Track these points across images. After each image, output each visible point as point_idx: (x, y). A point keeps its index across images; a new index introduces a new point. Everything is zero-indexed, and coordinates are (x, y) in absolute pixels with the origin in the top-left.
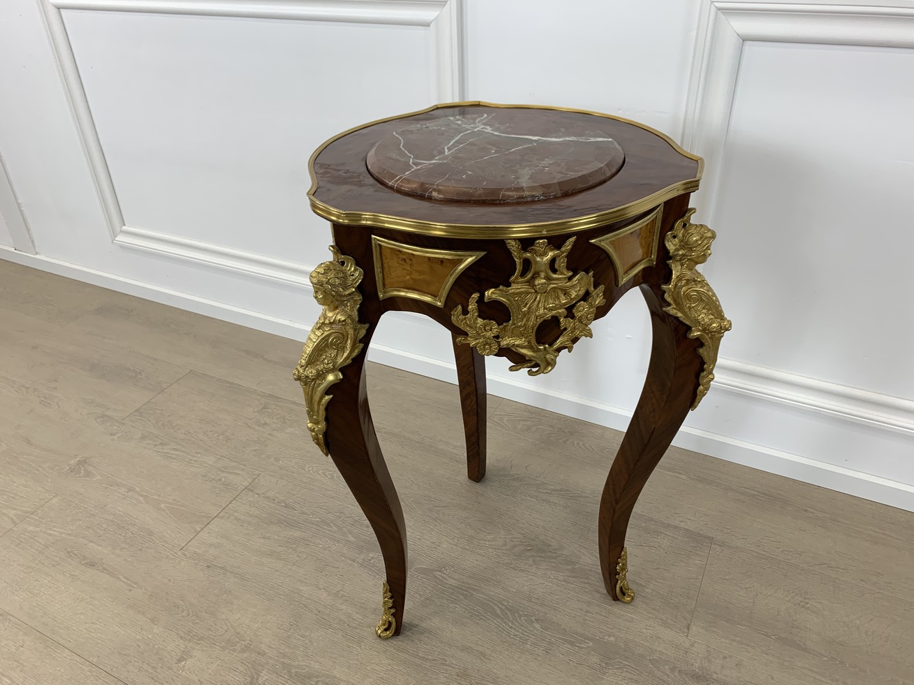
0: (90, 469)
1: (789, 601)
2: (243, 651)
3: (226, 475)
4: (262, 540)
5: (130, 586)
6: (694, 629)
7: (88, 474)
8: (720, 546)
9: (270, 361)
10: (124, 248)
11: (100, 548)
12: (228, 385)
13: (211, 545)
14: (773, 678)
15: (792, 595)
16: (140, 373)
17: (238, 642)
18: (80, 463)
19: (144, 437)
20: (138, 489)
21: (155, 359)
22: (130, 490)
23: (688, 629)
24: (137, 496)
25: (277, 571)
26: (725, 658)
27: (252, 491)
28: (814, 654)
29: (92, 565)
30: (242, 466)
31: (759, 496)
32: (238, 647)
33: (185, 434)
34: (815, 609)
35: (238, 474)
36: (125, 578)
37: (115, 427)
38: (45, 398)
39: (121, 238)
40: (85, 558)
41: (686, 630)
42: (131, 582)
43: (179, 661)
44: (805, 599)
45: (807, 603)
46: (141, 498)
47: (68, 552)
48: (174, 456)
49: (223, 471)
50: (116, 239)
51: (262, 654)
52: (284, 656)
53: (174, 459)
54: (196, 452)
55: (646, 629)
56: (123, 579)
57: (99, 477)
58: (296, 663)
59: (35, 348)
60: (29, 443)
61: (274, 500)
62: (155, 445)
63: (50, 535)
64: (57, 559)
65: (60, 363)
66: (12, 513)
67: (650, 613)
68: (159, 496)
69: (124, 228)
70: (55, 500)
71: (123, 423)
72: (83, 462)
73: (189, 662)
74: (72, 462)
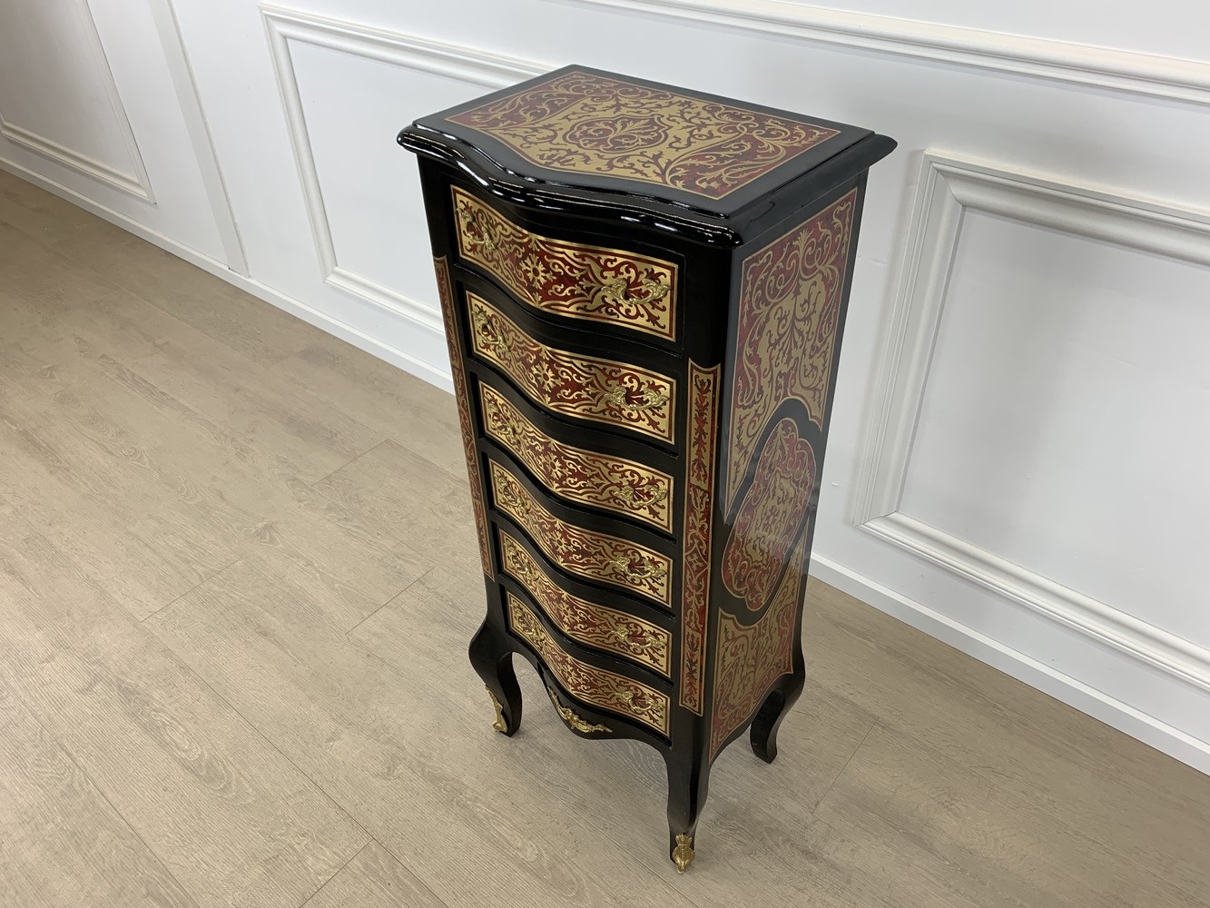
0: (274, 535)
1: (933, 798)
2: (386, 743)
3: (400, 562)
4: (423, 638)
5: (295, 661)
6: (822, 806)
7: (272, 541)
8: (883, 728)
10: (336, 289)
11: (274, 619)
12: (421, 462)
13: (375, 634)
14: (884, 870)
15: (940, 793)
16: (336, 435)
17: (382, 734)
18: (266, 527)
19: (329, 509)
20: (316, 565)
21: (353, 421)
22: (309, 563)
23: (816, 805)
24: (313, 571)
25: (431, 671)
26: (843, 841)
27: (424, 584)
28: (937, 856)
29: (265, 634)
30: (419, 556)
31: (949, 681)
32: (382, 738)
33: (370, 511)
34: (958, 812)
35: (412, 563)
36: (292, 652)
37: (303, 493)
38: (242, 450)
39: (332, 279)
40: (259, 626)
41: (813, 807)
42: (298, 658)
43: (329, 740)
44: (952, 799)
45: (952, 804)
46: (318, 575)
47: (246, 619)
48: (355, 534)
49: (400, 558)
50: (328, 279)
51: (403, 749)
52: (421, 755)
53: (355, 537)
54: (378, 534)
55: (774, 798)
56: (290, 653)
57: (281, 546)
58: (430, 764)
59: (237, 390)
60: (222, 497)
61: (442, 597)
62: (339, 520)
63: (231, 597)
64: (236, 623)
65: (260, 411)
66: (200, 570)
67: (783, 783)
68: (335, 575)
69: (337, 269)
70: (239, 563)
71: (311, 490)
72: (268, 527)
73: (337, 743)
74: (259, 525)
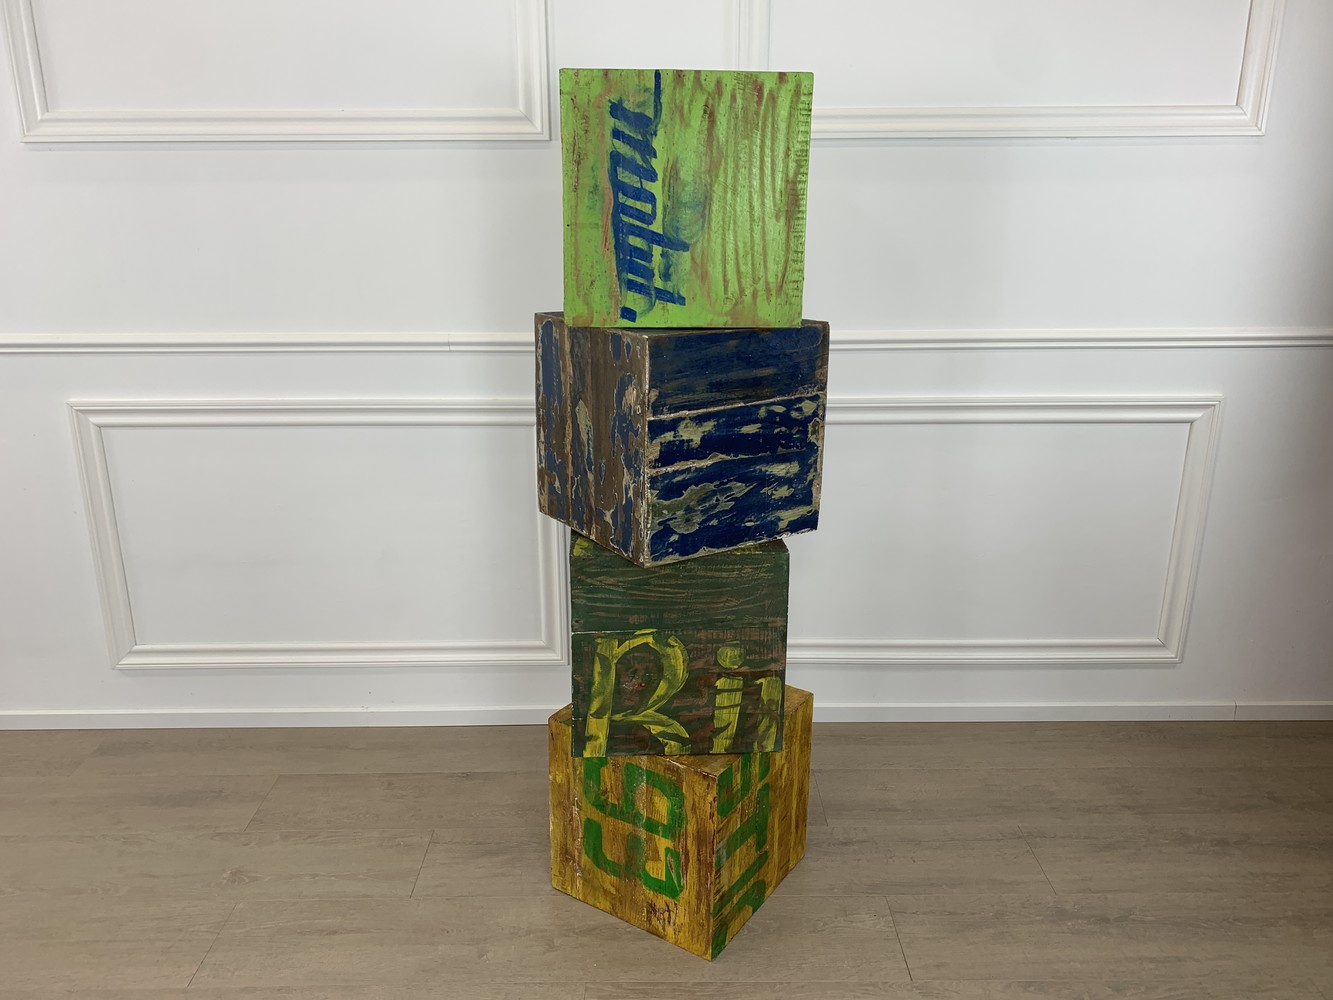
0: (253, 875)
1: (876, 789)
2: (527, 934)
3: (401, 839)
4: (479, 870)
7: (254, 878)
9: (358, 749)
10: (129, 670)
11: (330, 920)
13: (436, 886)
14: (886, 830)
15: (876, 786)
16: (221, 791)
17: (518, 932)
18: (234, 874)
19: (285, 837)
20: (322, 873)
21: (226, 777)
24: (326, 878)
26: (855, 829)
27: (438, 842)
28: (902, 811)
29: (335, 933)
30: (411, 830)
32: (521, 934)
33: (328, 823)
34: (892, 789)
35: (412, 835)
37: (242, 839)
38: (126, 839)
39: (127, 661)
40: (323, 931)
43: (480, 956)
44: (884, 785)
45: (887, 787)
46: (333, 878)
47: (300, 933)
48: (334, 841)
49: (395, 838)
50: (120, 663)
51: (544, 931)
53: (336, 843)
54: (354, 833)
56: (375, 930)
57: (269, 877)
59: (54, 802)
60: (152, 876)
61: (464, 843)
62: (305, 839)
63: (265, 928)
64: (293, 940)
65: (107, 807)
66: (202, 928)
68: (350, 871)
70: (241, 906)
71: (248, 834)
73: (488, 955)
74: (225, 875)
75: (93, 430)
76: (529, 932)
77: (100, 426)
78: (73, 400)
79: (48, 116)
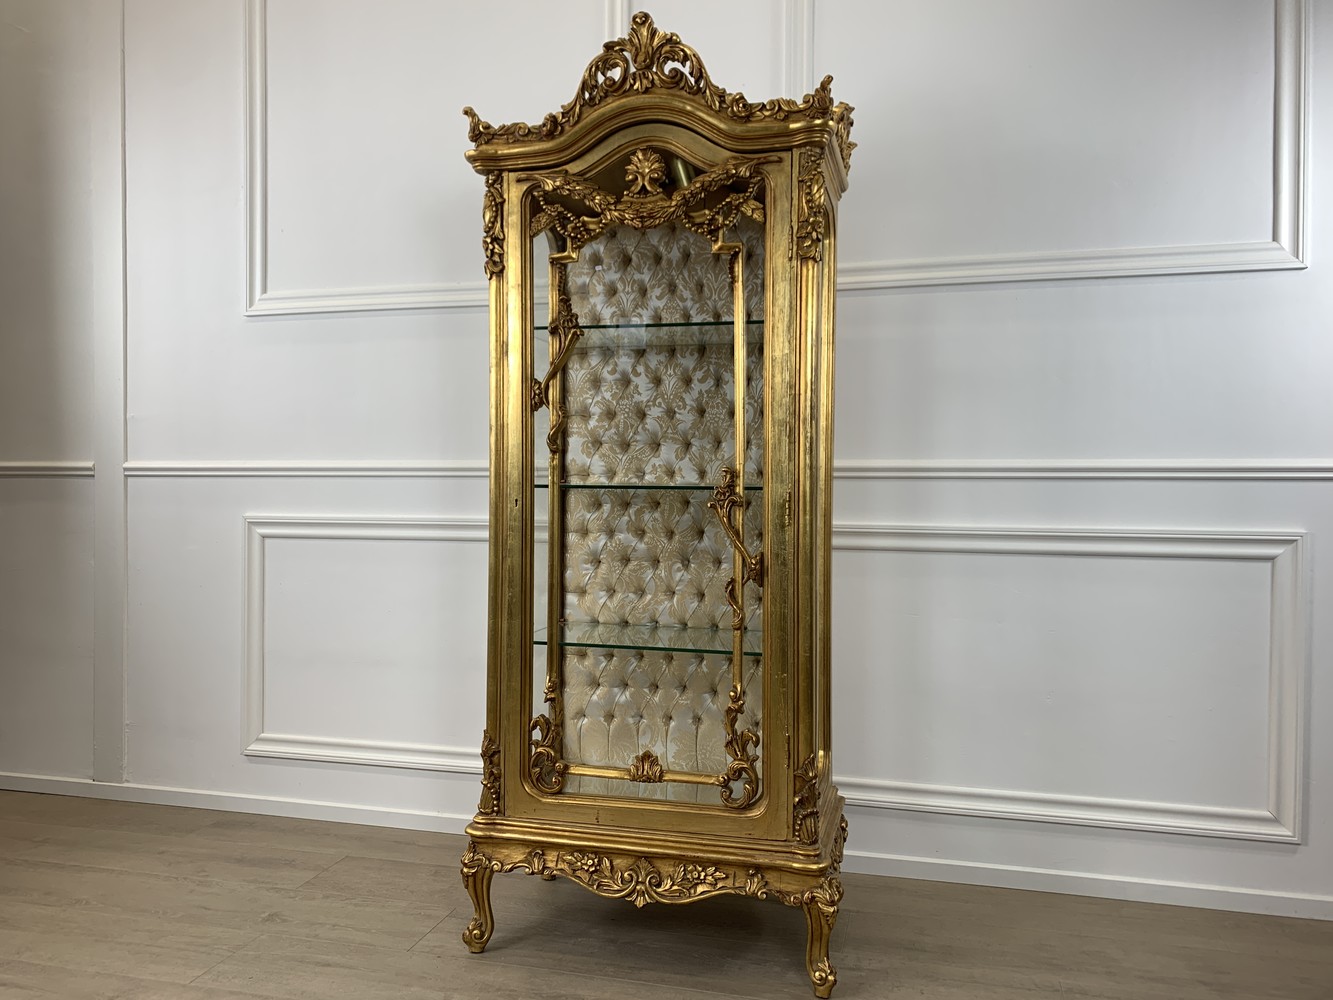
0: (284, 918)
3: (424, 911)
5: (372, 971)
7: (284, 921)
9: (424, 846)
11: (329, 957)
16: (293, 861)
18: (271, 915)
19: (326, 897)
20: (342, 924)
21: (302, 852)
24: (344, 928)
28: (931, 952)
29: (329, 965)
30: (437, 905)
32: (491, 990)
33: (367, 892)
34: (929, 934)
35: (434, 909)
36: (365, 968)
37: (291, 894)
38: (201, 882)
39: (255, 747)
40: (319, 963)
44: (922, 930)
46: (349, 929)
47: (301, 961)
48: (365, 904)
49: (419, 909)
50: (248, 749)
51: (513, 991)
53: (366, 906)
54: (386, 901)
57: (297, 921)
59: (163, 852)
60: (206, 909)
62: (342, 900)
65: (199, 860)
66: (224, 947)
68: (366, 926)
69: (263, 735)
71: (298, 891)
72: (276, 914)
74: (263, 916)
75: (257, 541)
76: (498, 990)
77: (264, 537)
78: (248, 514)
79: (265, 296)
